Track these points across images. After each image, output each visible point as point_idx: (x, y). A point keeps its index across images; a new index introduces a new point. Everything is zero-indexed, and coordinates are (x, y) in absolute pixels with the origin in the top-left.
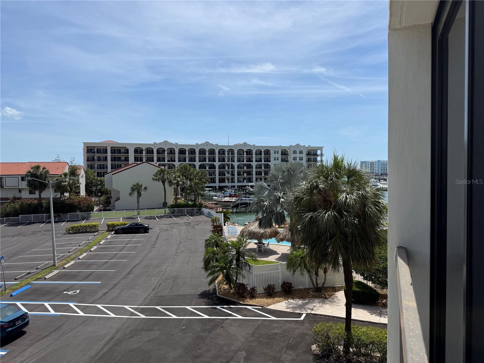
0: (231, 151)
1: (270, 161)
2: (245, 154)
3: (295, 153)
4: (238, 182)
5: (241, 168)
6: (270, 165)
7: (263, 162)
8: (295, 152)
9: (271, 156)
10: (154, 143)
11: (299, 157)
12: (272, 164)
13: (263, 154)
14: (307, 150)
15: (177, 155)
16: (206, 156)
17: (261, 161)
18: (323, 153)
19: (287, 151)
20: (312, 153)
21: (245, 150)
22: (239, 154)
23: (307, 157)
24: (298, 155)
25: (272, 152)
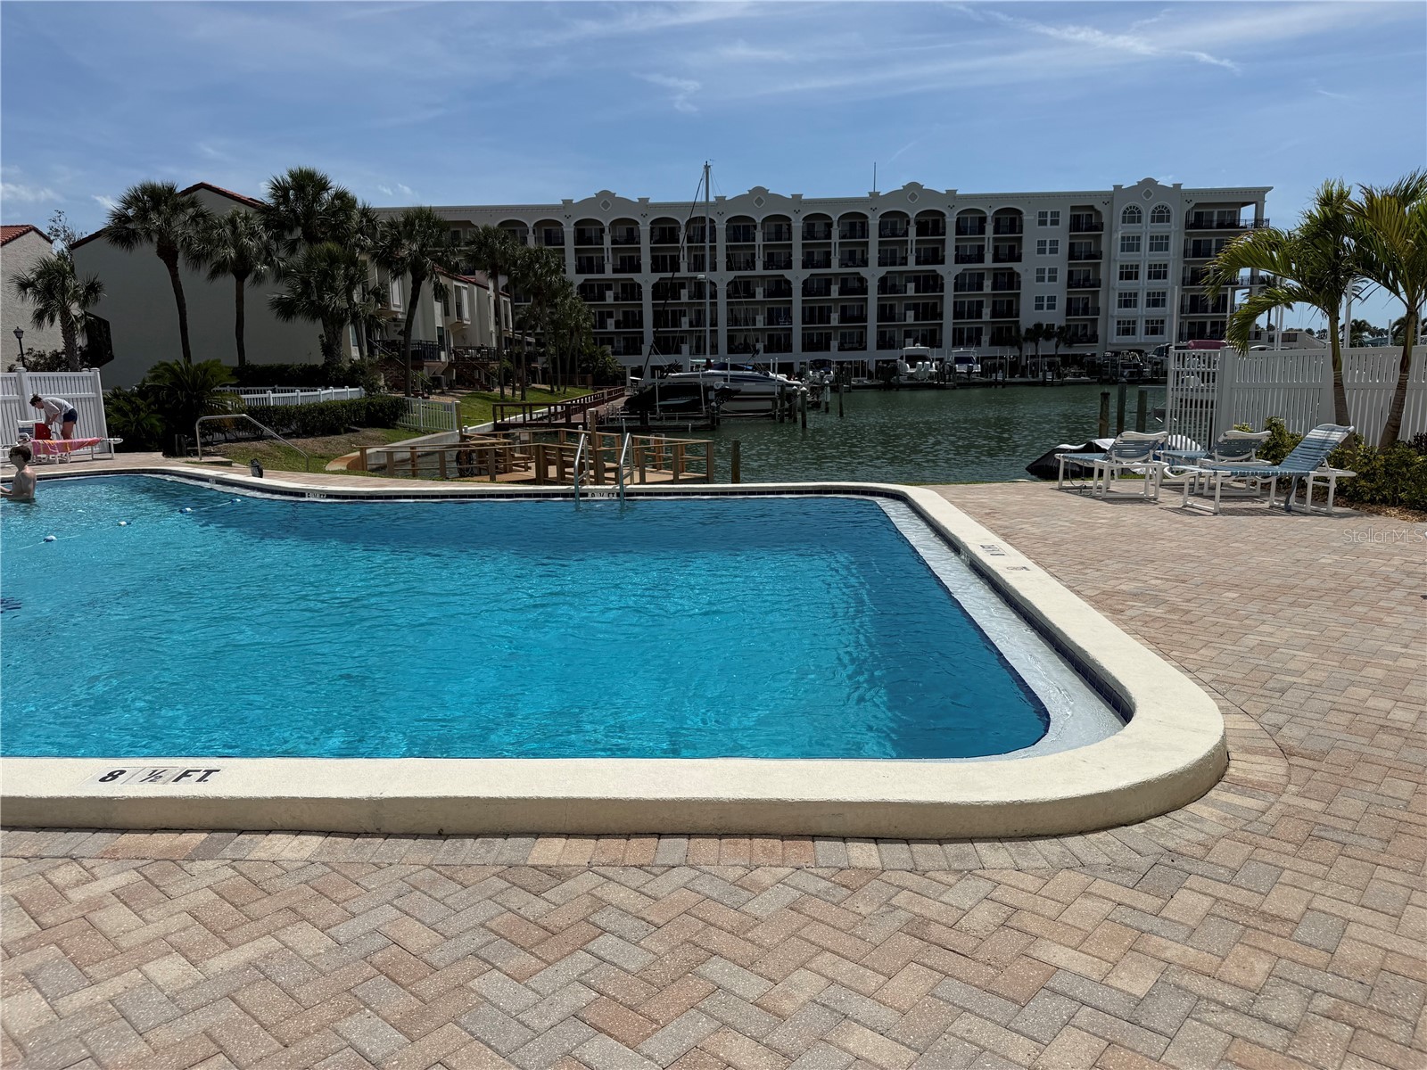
0: (855, 223)
1: (1019, 259)
2: (912, 231)
3: (1132, 220)
4: (879, 347)
5: (894, 289)
6: (1018, 275)
7: (988, 262)
8: (1132, 216)
9: (1025, 235)
10: (564, 201)
11: (1152, 238)
12: (1025, 269)
13: (989, 228)
14: (1192, 204)
15: (645, 245)
16: (754, 246)
17: (981, 259)
18: (1265, 217)
19: (1098, 213)
20: (1215, 218)
21: (912, 216)
22: (888, 232)
23: (1187, 234)
24: (1146, 229)
25: (1029, 218)
